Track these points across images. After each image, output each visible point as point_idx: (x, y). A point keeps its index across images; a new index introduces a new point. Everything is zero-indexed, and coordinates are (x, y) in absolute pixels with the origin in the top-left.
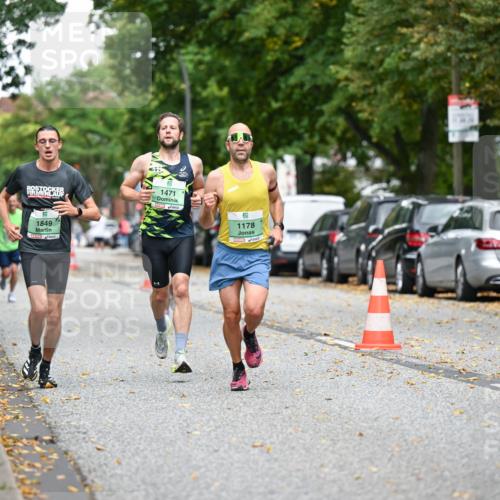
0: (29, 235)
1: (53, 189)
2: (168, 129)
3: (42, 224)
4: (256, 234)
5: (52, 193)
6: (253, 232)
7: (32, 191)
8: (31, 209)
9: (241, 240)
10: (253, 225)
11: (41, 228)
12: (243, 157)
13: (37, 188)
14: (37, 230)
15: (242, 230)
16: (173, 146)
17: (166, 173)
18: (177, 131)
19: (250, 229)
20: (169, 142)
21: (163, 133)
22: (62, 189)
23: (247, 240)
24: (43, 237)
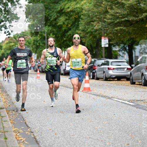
0: (17, 67)
1: (24, 54)
2: (51, 42)
3: (21, 64)
4: (80, 65)
5: (24, 55)
6: (79, 65)
7: (18, 54)
8: (18, 60)
10: (79, 63)
11: (21, 65)
12: (77, 44)
13: (19, 53)
14: (20, 66)
15: (76, 64)
16: (52, 46)
18: (53, 42)
21: (49, 43)
22: (26, 54)
23: (77, 67)
24: (21, 68)
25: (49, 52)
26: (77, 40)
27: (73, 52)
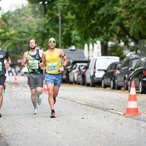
6: (55, 69)
9: (52, 71)
10: (55, 67)
12: (52, 48)
15: (52, 68)
17: (32, 58)
18: (35, 43)
19: (54, 68)
20: (33, 47)
21: (31, 44)
23: (53, 71)
25: (30, 55)
26: (52, 43)
27: (49, 56)
